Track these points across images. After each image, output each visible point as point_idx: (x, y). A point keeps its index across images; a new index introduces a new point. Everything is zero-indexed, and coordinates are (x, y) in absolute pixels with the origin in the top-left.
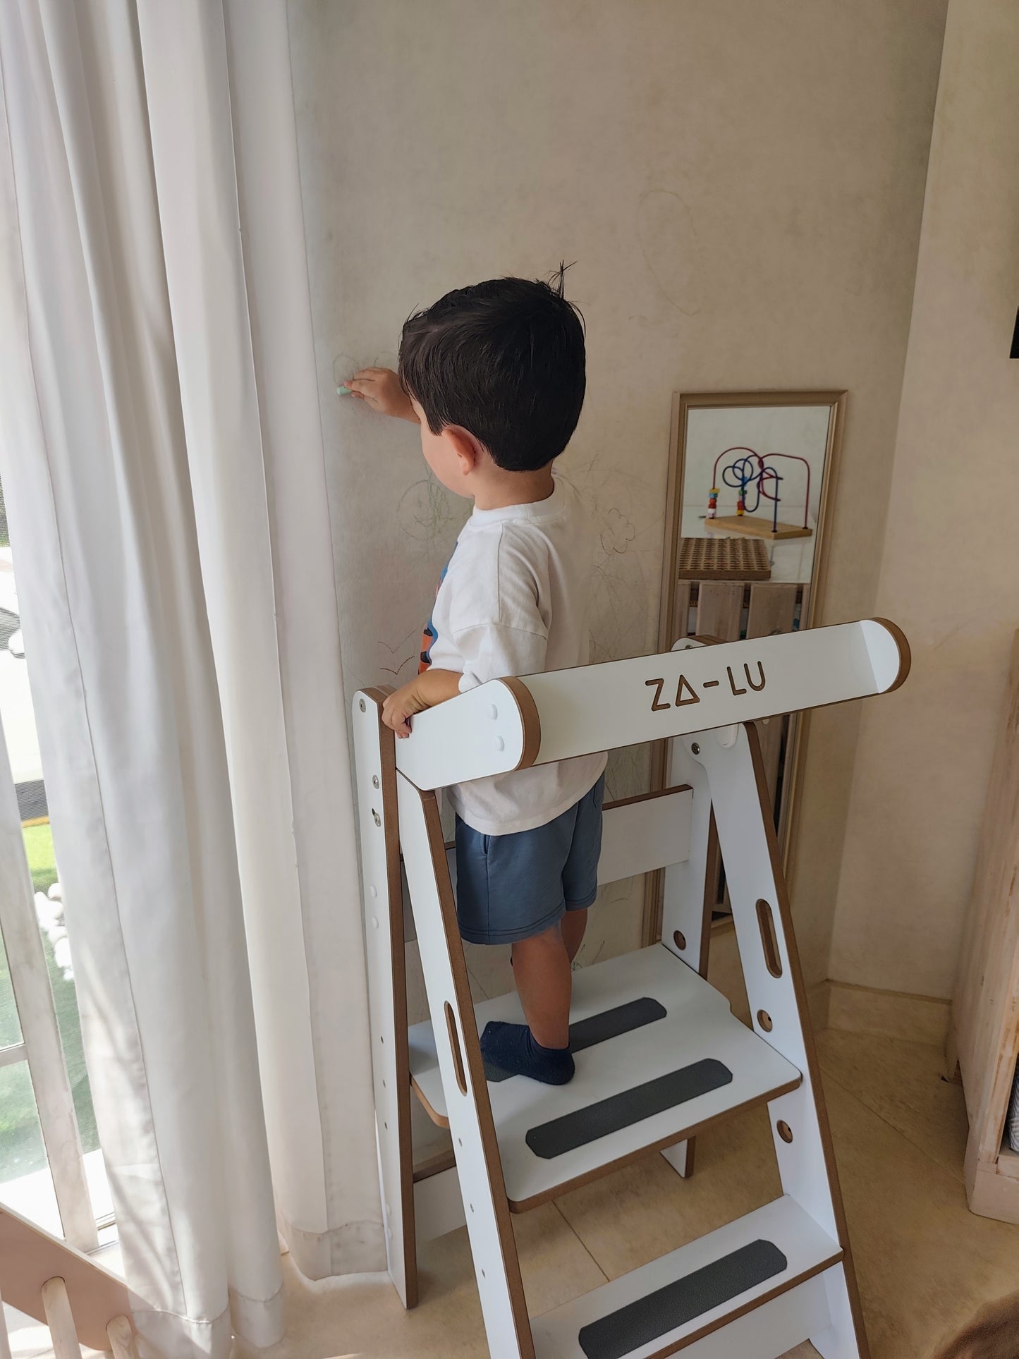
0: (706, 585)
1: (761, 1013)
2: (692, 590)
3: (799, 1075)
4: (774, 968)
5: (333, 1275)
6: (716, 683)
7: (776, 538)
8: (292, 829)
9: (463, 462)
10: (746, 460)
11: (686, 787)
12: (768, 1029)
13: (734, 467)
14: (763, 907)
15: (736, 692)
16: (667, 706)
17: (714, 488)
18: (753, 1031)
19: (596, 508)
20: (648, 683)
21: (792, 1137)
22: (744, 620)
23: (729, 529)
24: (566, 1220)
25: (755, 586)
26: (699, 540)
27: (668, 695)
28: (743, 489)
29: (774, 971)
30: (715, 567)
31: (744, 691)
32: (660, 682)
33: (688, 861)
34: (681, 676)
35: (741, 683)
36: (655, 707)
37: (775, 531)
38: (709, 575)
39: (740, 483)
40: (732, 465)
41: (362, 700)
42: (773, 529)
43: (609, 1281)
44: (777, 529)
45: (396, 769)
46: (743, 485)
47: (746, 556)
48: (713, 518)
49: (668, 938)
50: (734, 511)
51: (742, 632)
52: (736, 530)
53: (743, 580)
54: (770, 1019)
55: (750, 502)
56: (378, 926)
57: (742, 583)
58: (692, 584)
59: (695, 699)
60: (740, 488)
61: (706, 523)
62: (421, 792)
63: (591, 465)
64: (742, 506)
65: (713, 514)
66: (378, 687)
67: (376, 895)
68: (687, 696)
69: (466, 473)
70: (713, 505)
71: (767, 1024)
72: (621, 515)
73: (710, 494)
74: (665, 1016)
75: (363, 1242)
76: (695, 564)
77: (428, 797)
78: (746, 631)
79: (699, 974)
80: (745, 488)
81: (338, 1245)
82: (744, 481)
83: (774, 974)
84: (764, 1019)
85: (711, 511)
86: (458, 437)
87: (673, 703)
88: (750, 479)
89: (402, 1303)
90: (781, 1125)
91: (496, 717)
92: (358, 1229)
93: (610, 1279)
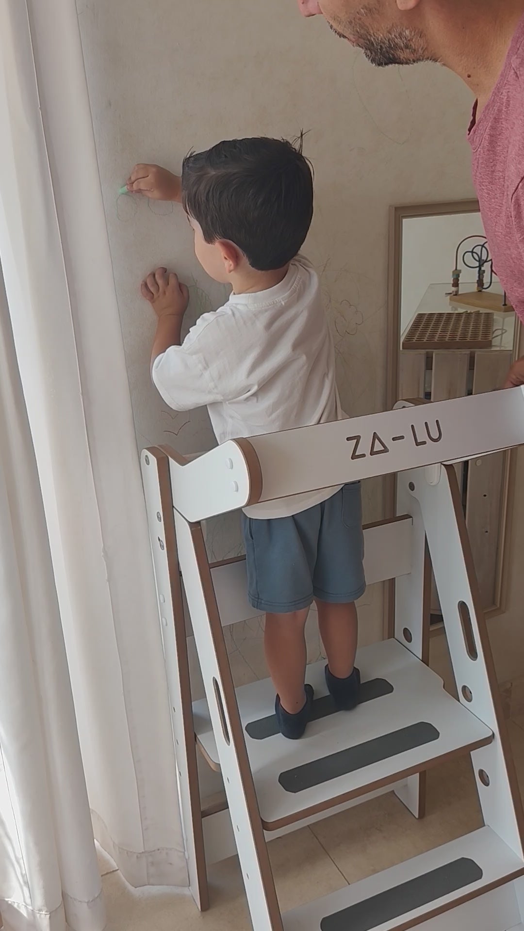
0: (437, 354)
1: (464, 688)
2: (427, 358)
3: (491, 733)
4: (472, 652)
5: (149, 885)
6: (402, 437)
7: (505, 311)
8: (102, 554)
9: (229, 264)
10: (483, 246)
11: (408, 516)
12: (470, 700)
13: (472, 252)
14: (463, 606)
15: (418, 444)
16: (363, 455)
17: (456, 269)
18: (459, 701)
19: (330, 301)
20: (348, 439)
21: (489, 782)
22: (470, 379)
23: (468, 304)
24: (323, 848)
25: (478, 352)
26: (441, 315)
27: (364, 447)
28: (480, 269)
29: (471, 655)
30: (447, 339)
31: (424, 443)
32: (358, 438)
33: (410, 573)
34: (375, 433)
35: (422, 436)
36: (354, 457)
37: (505, 305)
38: (443, 345)
39: (477, 264)
40: (471, 250)
41: (147, 456)
42: (503, 303)
43: (349, 884)
44: (507, 303)
45: (173, 507)
46: (480, 267)
47: (476, 327)
48: (456, 295)
49: (399, 634)
50: (474, 288)
51: (468, 391)
52: (473, 305)
53: (469, 349)
54: (471, 692)
55: (486, 280)
56: (167, 625)
57: (468, 352)
58: (427, 353)
59: (386, 450)
60: (478, 269)
61: (450, 299)
62: (190, 524)
63: (325, 267)
64: (480, 283)
65: (456, 292)
66: (159, 446)
67: (165, 601)
68: (378, 447)
69: (230, 271)
70: (456, 284)
71: (469, 697)
72: (351, 305)
73: (453, 275)
74: (392, 692)
75: (171, 864)
76: (432, 336)
77: (195, 527)
78: (472, 390)
79: (422, 661)
80: (483, 268)
81: (152, 863)
82: (481, 262)
83: (472, 658)
84: (467, 692)
85: (454, 289)
86: (226, 246)
87: (368, 453)
88: (486, 261)
89: (198, 908)
90: (481, 772)
91: (232, 467)
92: (167, 854)
93: (350, 883)
